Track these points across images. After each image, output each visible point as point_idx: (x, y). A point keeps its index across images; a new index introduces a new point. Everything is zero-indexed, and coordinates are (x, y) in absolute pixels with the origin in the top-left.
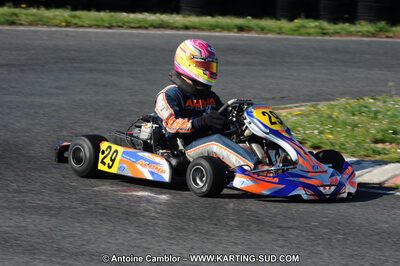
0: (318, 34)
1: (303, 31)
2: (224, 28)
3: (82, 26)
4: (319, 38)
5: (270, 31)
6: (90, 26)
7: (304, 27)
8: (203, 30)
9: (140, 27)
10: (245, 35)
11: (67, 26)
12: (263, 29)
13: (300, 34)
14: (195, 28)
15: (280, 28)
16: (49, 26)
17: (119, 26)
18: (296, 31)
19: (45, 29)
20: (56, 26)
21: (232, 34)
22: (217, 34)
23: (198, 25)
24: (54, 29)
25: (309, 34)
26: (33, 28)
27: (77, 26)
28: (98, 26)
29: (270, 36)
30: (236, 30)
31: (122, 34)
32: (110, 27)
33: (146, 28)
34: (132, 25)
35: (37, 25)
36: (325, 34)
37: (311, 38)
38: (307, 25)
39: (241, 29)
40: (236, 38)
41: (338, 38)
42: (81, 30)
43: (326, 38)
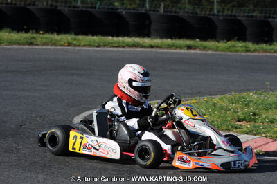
0: (243, 51)
1: (233, 49)
2: (177, 47)
3: (79, 46)
4: (243, 54)
5: (210, 49)
6: (85, 46)
7: (234, 46)
8: (163, 48)
9: (119, 46)
10: (192, 51)
11: (68, 46)
12: (205, 48)
13: (231, 51)
14: (158, 47)
15: (218, 47)
16: (56, 46)
17: (105, 46)
18: (228, 49)
19: (53, 47)
20: (61, 45)
21: (182, 51)
22: (172, 51)
23: (160, 45)
24: (59, 48)
25: (237, 51)
26: (45, 47)
27: (75, 45)
28: (90, 46)
29: (210, 52)
30: (186, 48)
31: (105, 51)
32: (99, 46)
33: (124, 47)
34: (114, 45)
35: (48, 45)
36: (247, 51)
37: (239, 53)
38: (237, 45)
39: (189, 47)
40: (185, 54)
41: (257, 54)
42: (78, 48)
43: (249, 54)
